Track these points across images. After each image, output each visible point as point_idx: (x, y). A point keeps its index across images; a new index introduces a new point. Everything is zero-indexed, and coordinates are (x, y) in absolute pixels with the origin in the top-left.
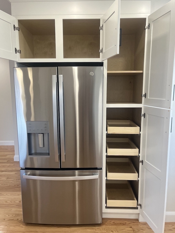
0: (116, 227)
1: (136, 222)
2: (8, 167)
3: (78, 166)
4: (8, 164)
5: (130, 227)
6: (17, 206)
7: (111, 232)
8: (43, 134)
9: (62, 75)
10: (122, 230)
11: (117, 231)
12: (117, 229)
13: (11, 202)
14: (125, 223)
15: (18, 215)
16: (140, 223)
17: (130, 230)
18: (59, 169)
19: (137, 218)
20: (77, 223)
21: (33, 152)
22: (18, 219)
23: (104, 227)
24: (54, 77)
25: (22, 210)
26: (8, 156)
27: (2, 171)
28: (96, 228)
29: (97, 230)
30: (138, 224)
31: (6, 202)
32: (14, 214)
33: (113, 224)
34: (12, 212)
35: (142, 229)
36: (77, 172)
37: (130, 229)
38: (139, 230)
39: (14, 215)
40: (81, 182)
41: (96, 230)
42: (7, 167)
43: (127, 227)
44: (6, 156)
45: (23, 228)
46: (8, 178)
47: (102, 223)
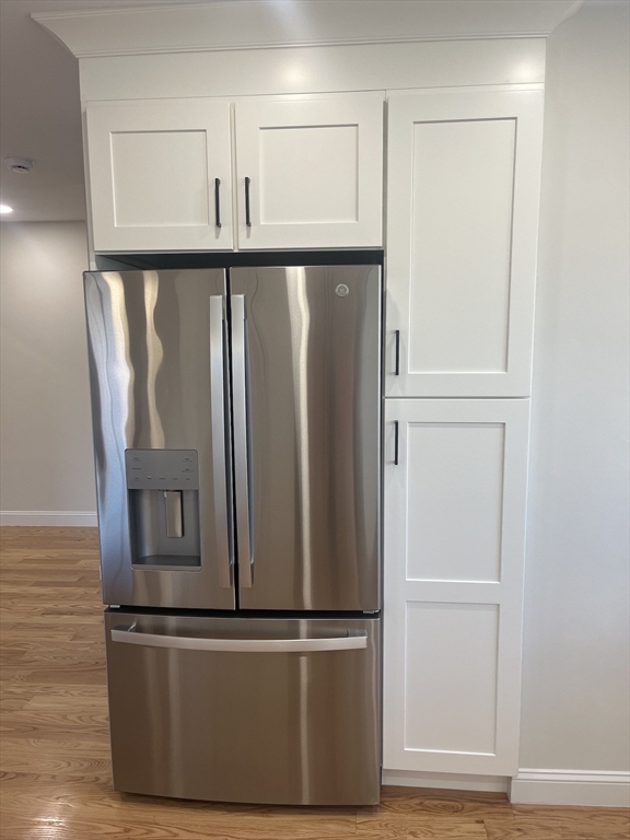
0: (427, 818)
1: (498, 803)
2: (82, 598)
3: (308, 606)
4: (80, 591)
5: (477, 822)
6: (98, 731)
7: (410, 837)
8: (181, 491)
9: (242, 296)
10: (449, 830)
11: (430, 834)
12: (430, 827)
13: (80, 718)
14: (460, 806)
15: (99, 763)
16: (512, 806)
17: (475, 832)
18: (232, 611)
19: (505, 791)
20: (306, 801)
21: (148, 551)
22: (97, 779)
23: (384, 816)
24: (217, 302)
25: (109, 745)
26: (82, 563)
27: (60, 613)
28: (360, 819)
29: (361, 826)
30: (506, 810)
31: (65, 717)
32: (85, 760)
33: (419, 807)
34: (82, 753)
35: (519, 830)
36: (303, 624)
37: (479, 827)
38: (509, 833)
39: (86, 764)
40: (317, 657)
41: (357, 828)
42: (77, 600)
43: (466, 819)
44: (74, 561)
45: (112, 811)
46: (75, 637)
47: (381, 802)
